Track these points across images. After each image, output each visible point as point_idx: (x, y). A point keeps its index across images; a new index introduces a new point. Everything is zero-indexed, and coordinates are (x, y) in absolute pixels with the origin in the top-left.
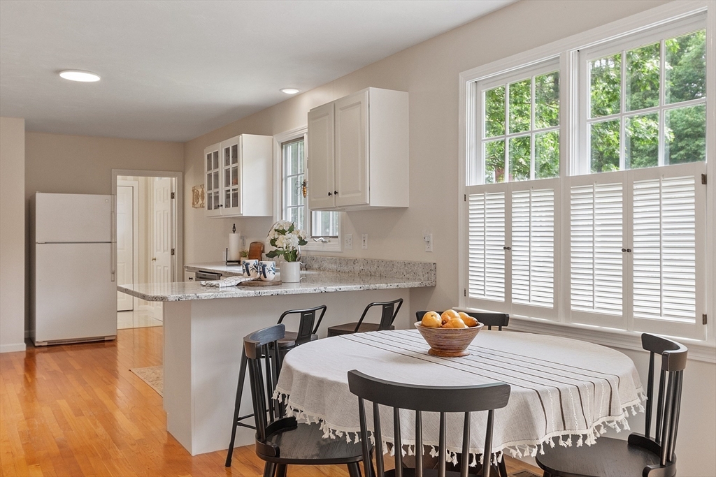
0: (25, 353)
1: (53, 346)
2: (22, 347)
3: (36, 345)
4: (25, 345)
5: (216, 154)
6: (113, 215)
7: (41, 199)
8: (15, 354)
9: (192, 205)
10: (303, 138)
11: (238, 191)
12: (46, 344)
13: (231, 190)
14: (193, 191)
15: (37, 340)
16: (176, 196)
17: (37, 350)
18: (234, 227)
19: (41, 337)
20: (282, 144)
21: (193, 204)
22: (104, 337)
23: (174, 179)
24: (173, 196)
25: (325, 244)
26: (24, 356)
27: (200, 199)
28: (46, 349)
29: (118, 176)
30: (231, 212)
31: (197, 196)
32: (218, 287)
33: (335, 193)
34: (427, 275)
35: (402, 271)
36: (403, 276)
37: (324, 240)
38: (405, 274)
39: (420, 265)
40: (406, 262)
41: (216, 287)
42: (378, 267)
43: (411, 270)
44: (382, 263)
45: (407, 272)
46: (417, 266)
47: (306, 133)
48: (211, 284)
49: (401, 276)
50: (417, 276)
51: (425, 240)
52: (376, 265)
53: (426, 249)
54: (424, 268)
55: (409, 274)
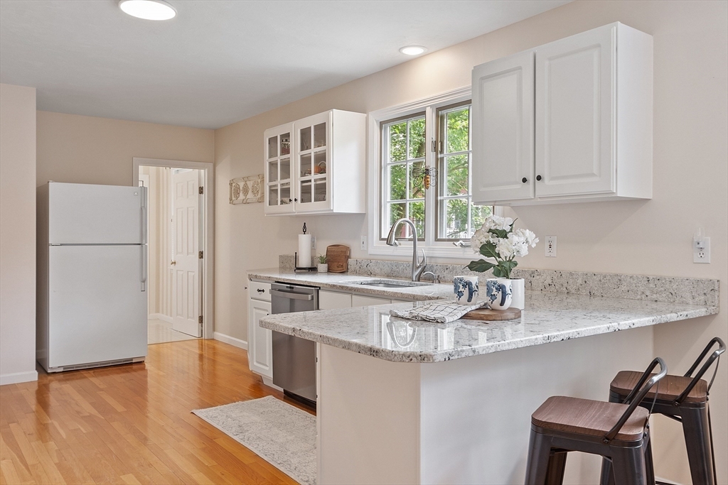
0: (37, 384)
1: (70, 373)
2: (33, 375)
3: (49, 371)
4: (36, 373)
5: (286, 137)
6: (144, 211)
7: (55, 189)
8: (25, 385)
9: (229, 201)
10: (423, 113)
11: (327, 181)
12: (62, 370)
13: (313, 181)
14: (231, 184)
15: (51, 365)
16: (206, 191)
17: (50, 378)
18: (305, 227)
19: (55, 361)
20: (381, 124)
21: (231, 199)
22: (132, 359)
23: (202, 171)
24: (201, 191)
25: (467, 249)
26: (36, 387)
27: (241, 194)
28: (61, 376)
29: (140, 166)
30: (314, 207)
31: (235, 192)
32: (442, 322)
33: (539, 178)
34: (702, 298)
35: (641, 289)
36: (643, 296)
37: (464, 243)
38: (648, 293)
39: (687, 283)
40: (651, 278)
41: (437, 322)
42: (586, 282)
43: (662, 289)
44: (595, 277)
45: (652, 292)
46: (677, 284)
47: (430, 106)
48: (424, 317)
49: (639, 297)
50: (678, 298)
51: (698, 246)
52: (580, 279)
53: (697, 259)
54: (696, 286)
55: (658, 295)
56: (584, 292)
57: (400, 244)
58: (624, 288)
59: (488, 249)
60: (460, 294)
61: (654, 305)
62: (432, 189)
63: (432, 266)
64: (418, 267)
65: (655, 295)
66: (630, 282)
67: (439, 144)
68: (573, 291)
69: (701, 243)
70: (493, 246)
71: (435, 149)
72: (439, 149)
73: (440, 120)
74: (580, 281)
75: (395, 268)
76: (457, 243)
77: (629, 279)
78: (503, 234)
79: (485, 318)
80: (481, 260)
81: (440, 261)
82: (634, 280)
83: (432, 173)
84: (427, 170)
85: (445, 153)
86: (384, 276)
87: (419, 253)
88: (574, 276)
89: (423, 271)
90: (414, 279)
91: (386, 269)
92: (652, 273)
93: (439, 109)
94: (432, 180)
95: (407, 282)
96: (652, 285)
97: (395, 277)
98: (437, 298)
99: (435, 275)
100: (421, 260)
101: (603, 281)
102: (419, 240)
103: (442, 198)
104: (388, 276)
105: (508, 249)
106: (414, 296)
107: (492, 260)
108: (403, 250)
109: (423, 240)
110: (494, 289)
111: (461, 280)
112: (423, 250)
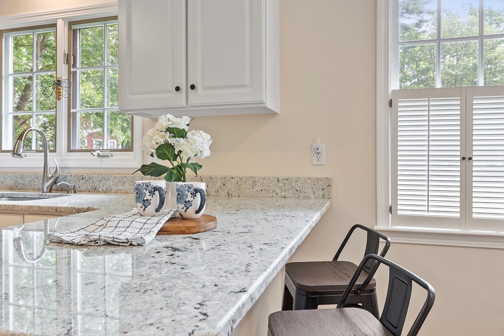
10: (54, 25)
25: (104, 159)
32: (139, 245)
33: (193, 87)
34: (321, 192)
35: (272, 188)
36: (274, 194)
37: (101, 154)
38: (278, 191)
39: (309, 181)
40: (280, 178)
41: (131, 245)
42: (224, 184)
43: (290, 187)
44: (233, 180)
45: (282, 190)
46: (301, 182)
47: (63, 19)
48: (109, 240)
49: (270, 195)
50: (303, 193)
51: (317, 151)
52: (219, 182)
53: (315, 162)
54: (316, 183)
55: (286, 192)
56: (223, 193)
57: (26, 156)
58: (258, 188)
59: (165, 151)
60: (146, 203)
61: (283, 202)
62: (64, 100)
63: (66, 177)
64: (50, 178)
65: (284, 192)
66: (263, 183)
67: (72, 57)
68: (213, 193)
69: (320, 149)
70: (169, 146)
71: (68, 61)
72: (72, 63)
73: (73, 34)
74: (219, 184)
75: (19, 180)
76: (95, 153)
77: (262, 181)
78: (181, 134)
79: (187, 231)
80: (153, 163)
81: (74, 172)
82: (266, 181)
83: (65, 84)
84: (59, 81)
85: (78, 67)
86: (5, 189)
87: (51, 164)
88: (214, 180)
89: (55, 182)
90: (45, 190)
91: (9, 182)
92: (281, 175)
93: (71, 24)
94: (64, 92)
95: (36, 194)
96: (281, 185)
97: (20, 189)
98: (88, 210)
99: (71, 185)
100: (53, 171)
101: (240, 183)
102: (51, 151)
103: (74, 110)
104: (11, 189)
105: (191, 149)
106: (56, 209)
107: (166, 163)
108: (32, 161)
109: (54, 151)
110: (189, 193)
111: (147, 186)
112: (54, 161)
